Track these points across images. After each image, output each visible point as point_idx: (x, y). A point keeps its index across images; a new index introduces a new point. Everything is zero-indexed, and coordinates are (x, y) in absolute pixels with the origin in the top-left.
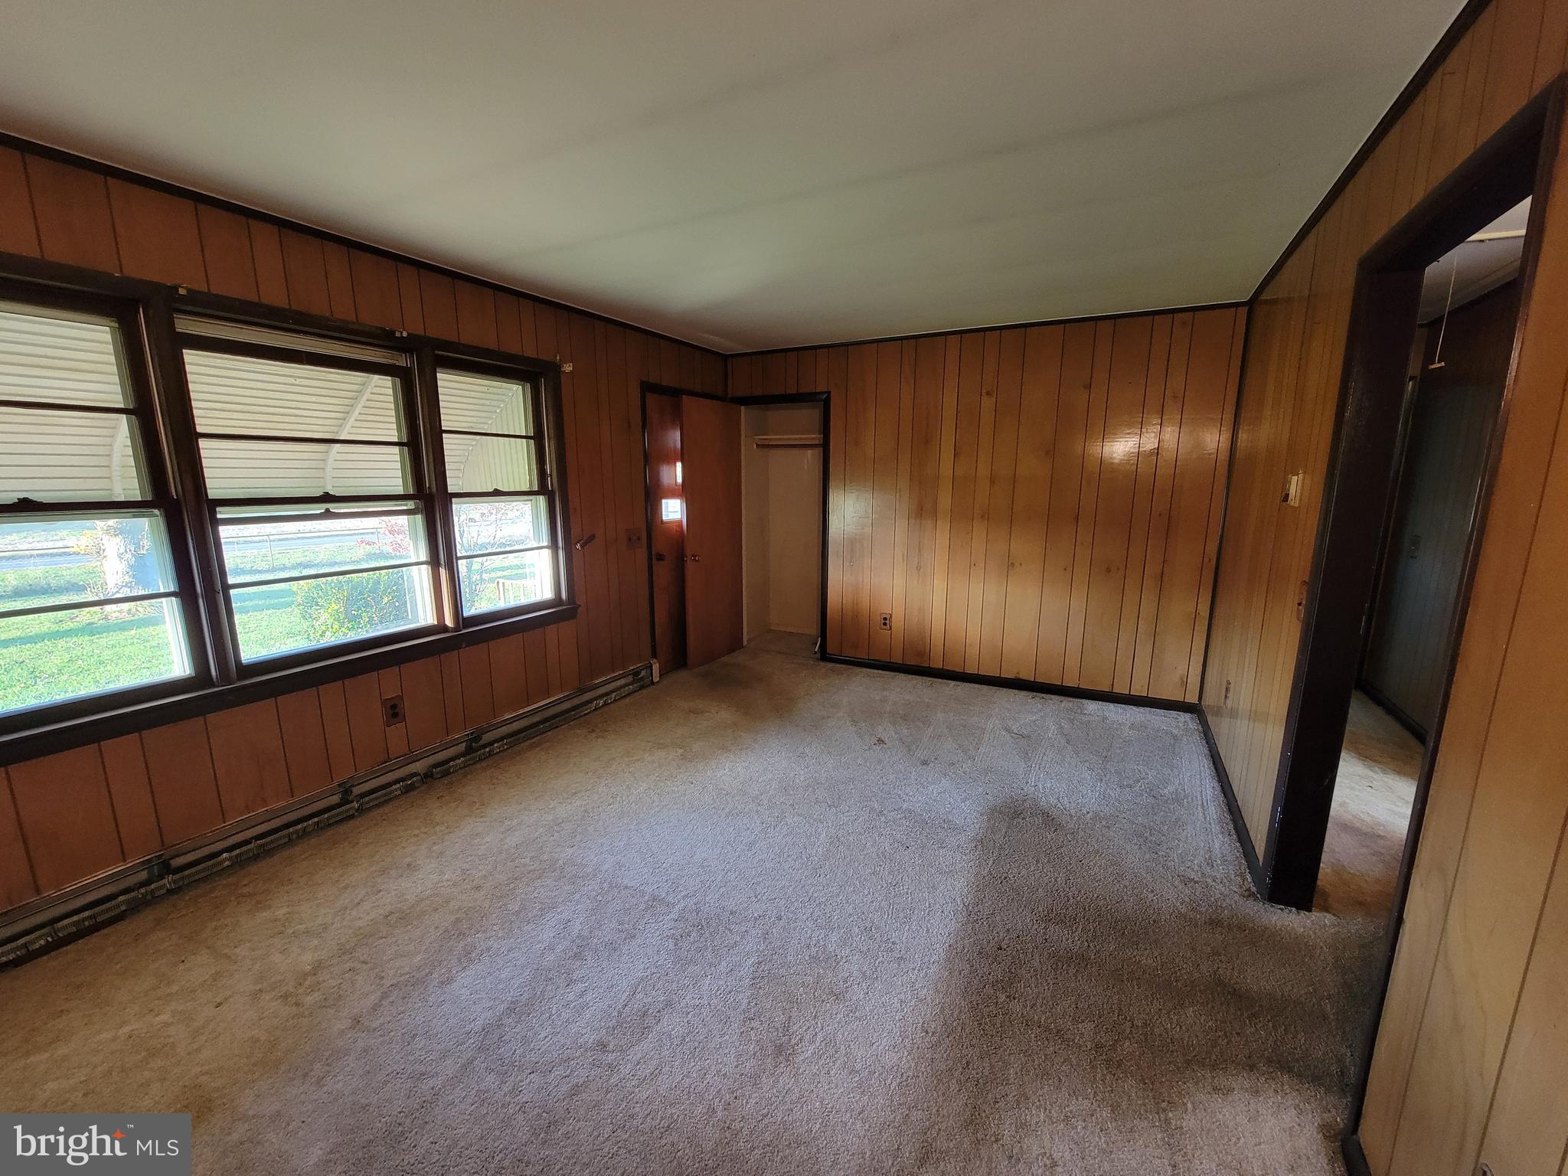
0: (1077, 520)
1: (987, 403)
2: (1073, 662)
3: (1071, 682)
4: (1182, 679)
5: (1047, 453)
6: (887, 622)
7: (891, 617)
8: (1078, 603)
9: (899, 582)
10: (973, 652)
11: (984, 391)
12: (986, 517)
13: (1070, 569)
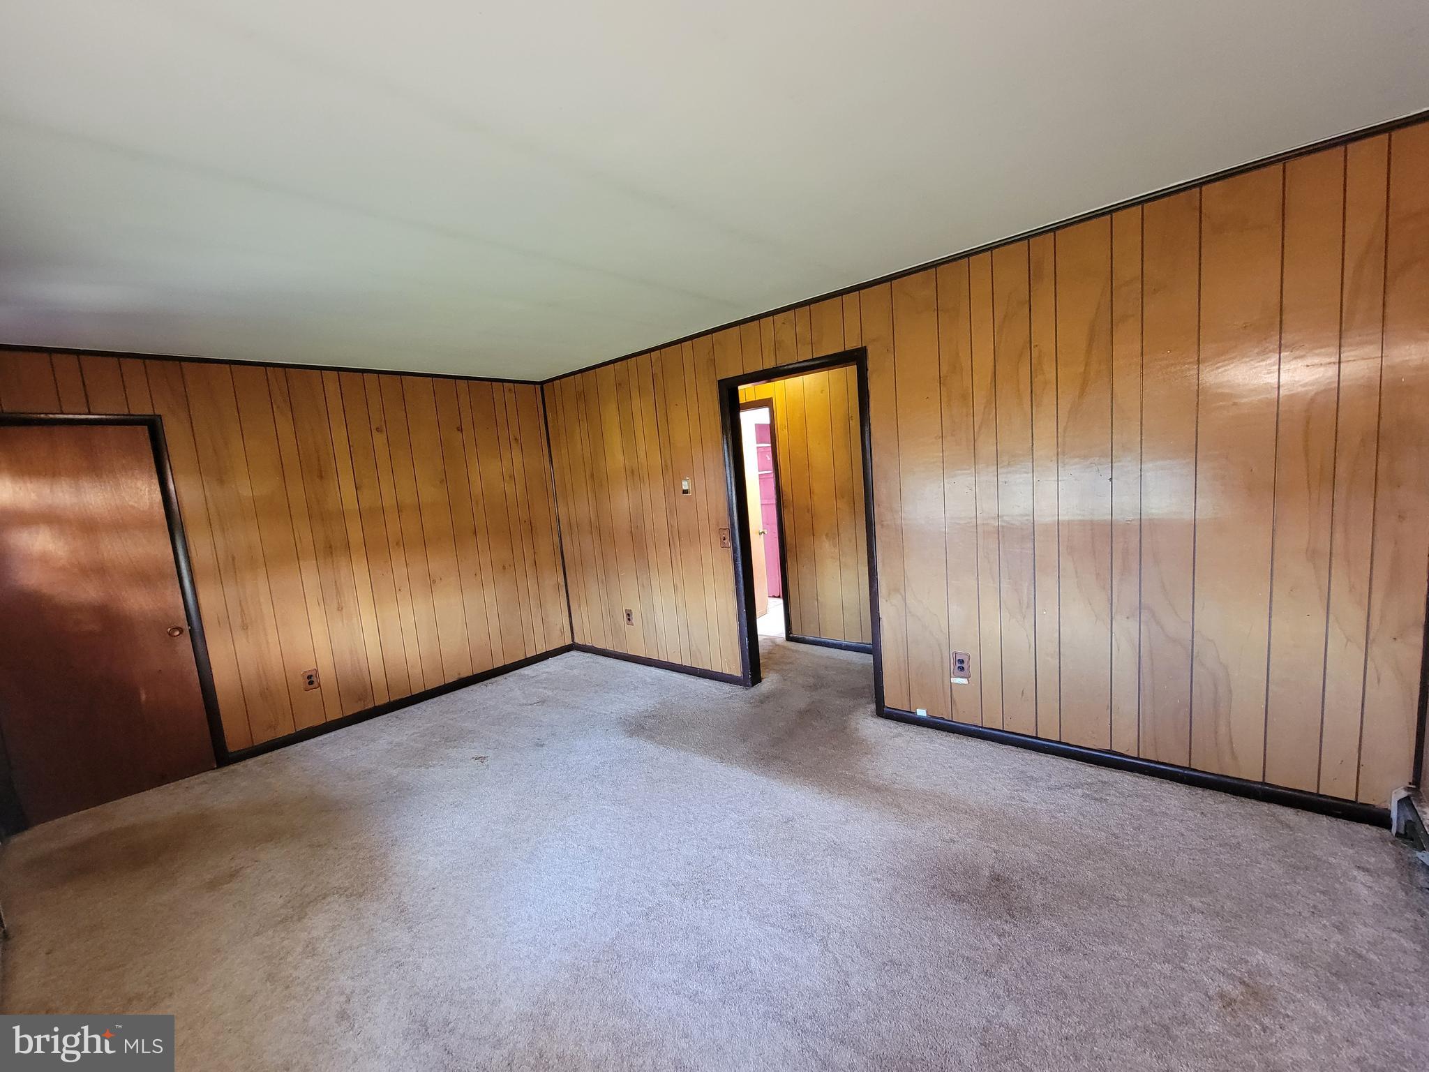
0: (475, 533)
1: (380, 439)
2: (496, 647)
3: (499, 663)
4: (561, 630)
5: (441, 482)
6: (313, 679)
7: (317, 671)
8: (490, 598)
9: (319, 629)
10: (416, 671)
11: (374, 428)
12: (401, 543)
13: (479, 575)
